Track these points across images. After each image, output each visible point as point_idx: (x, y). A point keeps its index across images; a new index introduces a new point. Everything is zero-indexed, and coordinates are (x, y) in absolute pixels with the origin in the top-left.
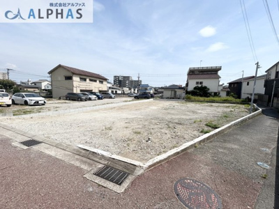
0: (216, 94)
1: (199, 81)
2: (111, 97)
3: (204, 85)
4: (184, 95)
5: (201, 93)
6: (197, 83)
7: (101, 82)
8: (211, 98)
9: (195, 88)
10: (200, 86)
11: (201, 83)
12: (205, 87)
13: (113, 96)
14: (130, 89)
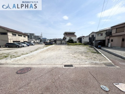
0: (76, 42)
1: (70, 37)
2: (32, 45)
3: (72, 39)
4: (65, 43)
5: (71, 42)
6: (69, 38)
7: (25, 37)
8: (74, 44)
9: (69, 40)
10: (70, 39)
11: (71, 38)
12: (72, 40)
13: (34, 44)
14: (36, 40)
